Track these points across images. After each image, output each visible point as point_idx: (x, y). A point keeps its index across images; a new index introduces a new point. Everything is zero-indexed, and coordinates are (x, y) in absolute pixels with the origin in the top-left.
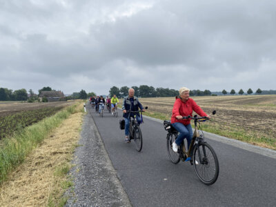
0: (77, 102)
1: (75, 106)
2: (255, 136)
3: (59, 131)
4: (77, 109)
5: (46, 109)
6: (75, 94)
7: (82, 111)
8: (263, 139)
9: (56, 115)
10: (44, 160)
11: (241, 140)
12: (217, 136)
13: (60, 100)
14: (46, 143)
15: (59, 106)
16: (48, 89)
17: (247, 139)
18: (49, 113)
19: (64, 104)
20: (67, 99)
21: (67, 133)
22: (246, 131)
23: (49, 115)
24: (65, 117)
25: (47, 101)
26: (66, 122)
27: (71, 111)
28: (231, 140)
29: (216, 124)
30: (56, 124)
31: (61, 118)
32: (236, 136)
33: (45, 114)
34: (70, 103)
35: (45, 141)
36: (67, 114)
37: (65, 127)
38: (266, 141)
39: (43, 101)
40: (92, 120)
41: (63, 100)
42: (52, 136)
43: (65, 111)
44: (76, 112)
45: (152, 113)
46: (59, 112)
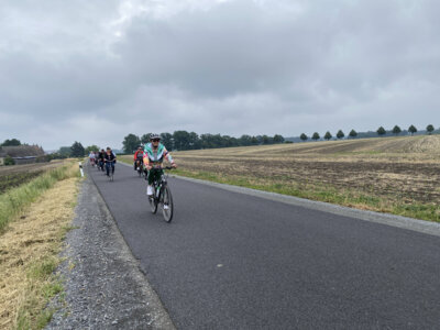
0: (67, 162)
1: (65, 168)
2: (351, 196)
3: (36, 210)
4: (69, 172)
5: (11, 176)
6: (63, 149)
7: (77, 175)
8: (361, 199)
9: (30, 184)
10: (9, 255)
11: (332, 202)
12: (297, 198)
13: (38, 161)
14: (12, 229)
15: (36, 169)
16: (15, 143)
17: (340, 201)
18: (18, 181)
19: (46, 167)
20: (49, 158)
21: (51, 209)
22: (338, 189)
23: (17, 185)
24: (48, 186)
25: (14, 164)
26: (49, 193)
27: (57, 177)
28: (317, 202)
29: (294, 183)
30: (30, 199)
31: (40, 187)
32: (323, 196)
33: (11, 184)
34: (56, 165)
35: (10, 225)
36: (51, 181)
37: (47, 202)
38: (367, 200)
39: (7, 164)
40: (94, 188)
41: (43, 161)
42: (23, 218)
43: (47, 176)
44: (66, 177)
45: (195, 173)
46: (37, 180)
